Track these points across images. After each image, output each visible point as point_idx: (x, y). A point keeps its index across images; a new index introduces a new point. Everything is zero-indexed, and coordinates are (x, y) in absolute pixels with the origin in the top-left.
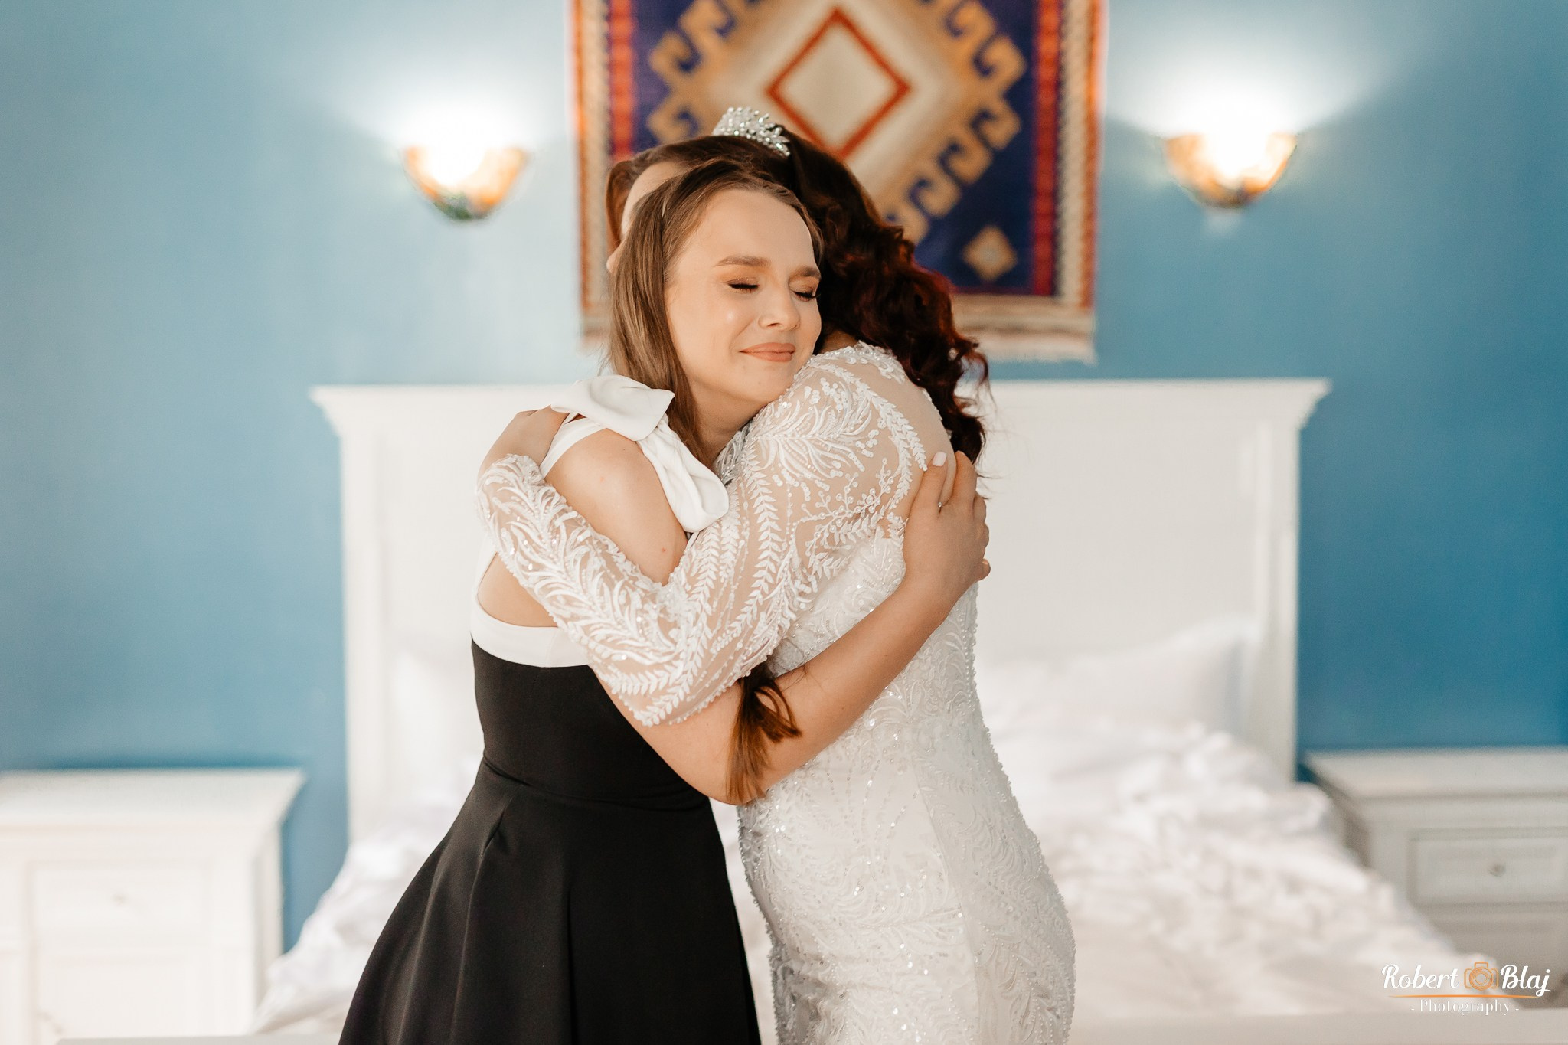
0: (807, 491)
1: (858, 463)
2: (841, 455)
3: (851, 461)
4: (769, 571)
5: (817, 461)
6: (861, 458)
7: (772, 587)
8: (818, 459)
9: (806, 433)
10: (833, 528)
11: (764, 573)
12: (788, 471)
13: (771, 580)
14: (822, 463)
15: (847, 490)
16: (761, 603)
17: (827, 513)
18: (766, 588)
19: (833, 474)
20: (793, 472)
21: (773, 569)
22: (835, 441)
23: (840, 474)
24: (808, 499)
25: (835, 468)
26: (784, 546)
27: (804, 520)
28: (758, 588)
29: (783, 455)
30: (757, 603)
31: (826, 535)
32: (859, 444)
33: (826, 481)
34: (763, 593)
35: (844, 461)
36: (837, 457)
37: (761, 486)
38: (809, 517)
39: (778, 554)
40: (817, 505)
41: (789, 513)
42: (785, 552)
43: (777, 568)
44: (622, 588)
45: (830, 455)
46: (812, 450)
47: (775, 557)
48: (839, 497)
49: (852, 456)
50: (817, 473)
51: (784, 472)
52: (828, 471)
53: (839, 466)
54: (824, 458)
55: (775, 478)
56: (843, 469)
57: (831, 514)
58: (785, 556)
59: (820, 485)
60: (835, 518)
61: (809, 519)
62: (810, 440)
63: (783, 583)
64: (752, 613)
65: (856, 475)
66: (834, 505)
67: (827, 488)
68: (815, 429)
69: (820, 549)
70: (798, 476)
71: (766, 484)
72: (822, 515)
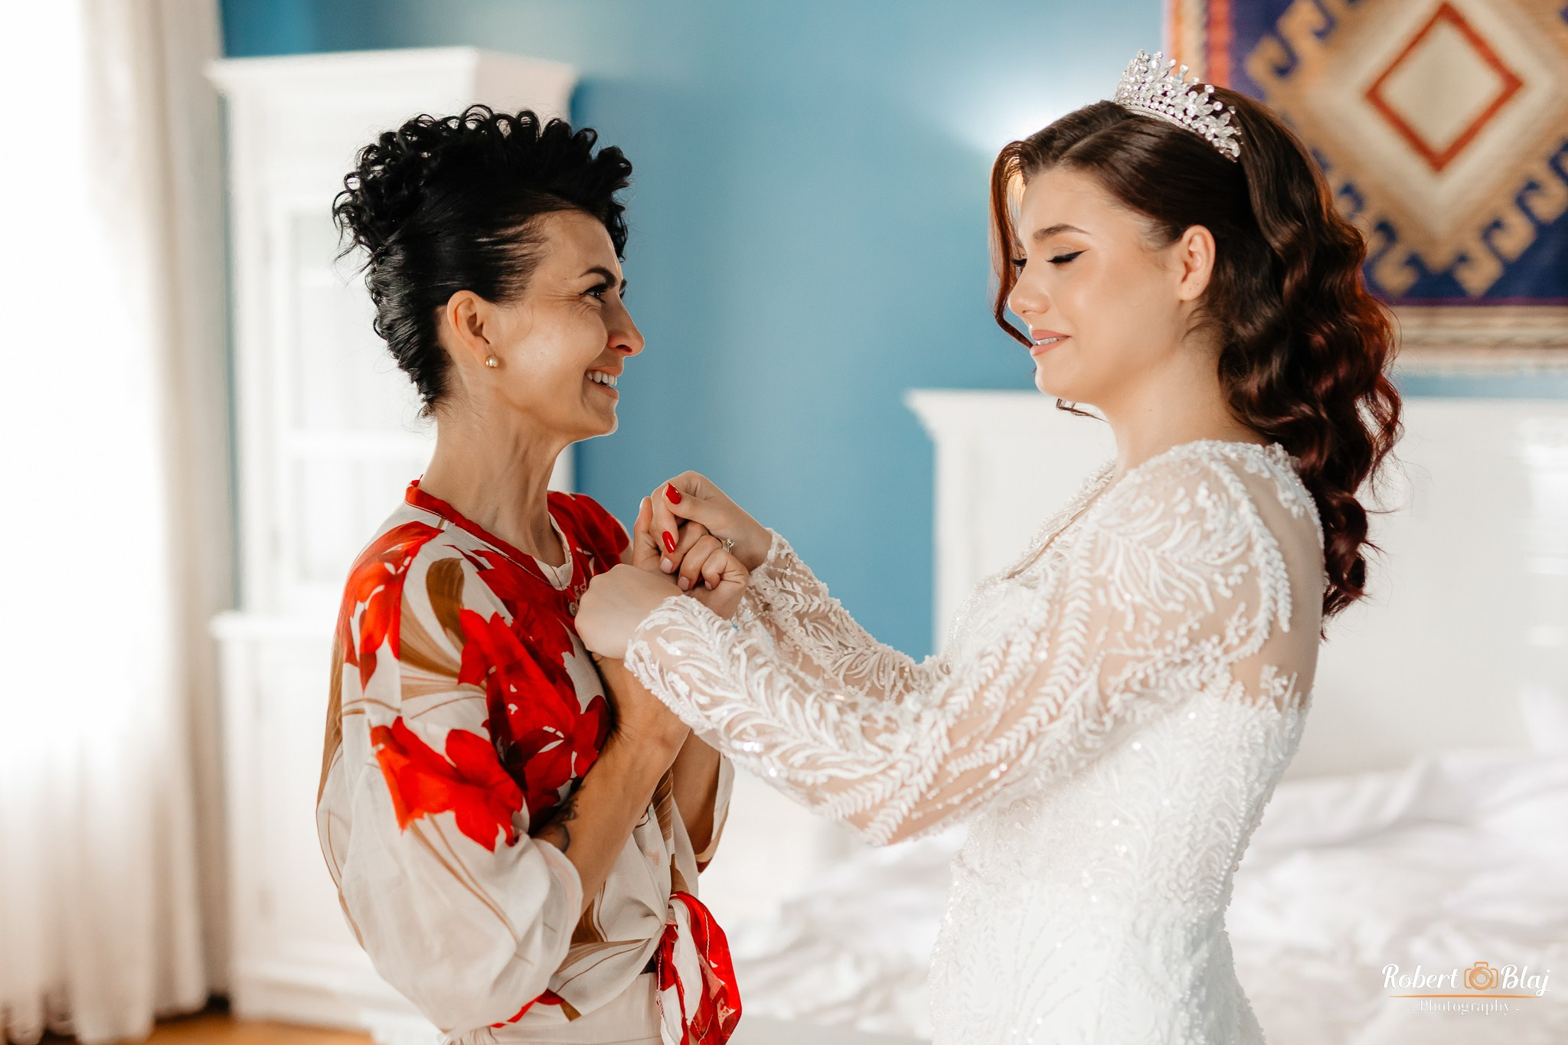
0: (1130, 618)
1: (1207, 600)
2: (1189, 585)
4: (1055, 700)
5: (1155, 583)
6: (1213, 593)
7: (1052, 719)
8: (1159, 580)
9: (1156, 547)
10: (1150, 669)
11: (1049, 702)
12: (1117, 589)
13: (1054, 711)
14: (1162, 589)
15: (1183, 629)
16: (1033, 733)
17: (1147, 649)
18: (1045, 718)
19: (1171, 606)
20: (1122, 590)
21: (1060, 699)
22: (1187, 567)
23: (1180, 608)
24: (1128, 628)
25: (1175, 599)
26: (1083, 675)
27: (1115, 651)
28: (1034, 715)
29: (1119, 565)
30: (1029, 731)
31: (1140, 675)
32: (1218, 578)
34: (1039, 724)
35: (1193, 595)
36: (1183, 586)
39: (1071, 682)
40: (1138, 638)
41: (1100, 639)
42: (1079, 685)
43: (1066, 699)
44: (815, 700)
45: (1175, 582)
46: (1155, 569)
47: (1067, 686)
49: (1204, 591)
50: (1151, 600)
51: (1112, 589)
52: (1165, 600)
53: (1181, 597)
54: (1166, 583)
55: (1100, 593)
56: (1187, 603)
58: (1079, 687)
59: (1150, 615)
61: (1121, 652)
62: (1157, 557)
63: (1069, 715)
64: (1018, 742)
65: (1200, 614)
66: (1159, 643)
67: (1157, 621)
68: (1169, 544)
69: (1127, 689)
70: (1127, 597)
71: (1087, 597)
72: (1141, 652)
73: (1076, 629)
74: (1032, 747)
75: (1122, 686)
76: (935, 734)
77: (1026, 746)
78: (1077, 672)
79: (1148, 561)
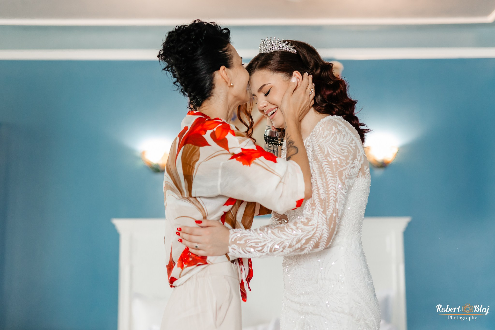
0: (338, 161)
2: (347, 148)
3: (350, 150)
4: (334, 190)
5: (340, 150)
7: (336, 194)
8: (340, 149)
9: (335, 142)
10: (348, 171)
11: (332, 191)
12: (332, 156)
13: (335, 192)
14: (341, 150)
15: (350, 158)
16: (335, 200)
17: (345, 166)
18: (334, 195)
19: (345, 154)
20: (333, 155)
21: (334, 189)
22: (344, 144)
23: (347, 154)
24: (339, 163)
25: (345, 152)
26: (335, 180)
27: (339, 171)
28: (331, 196)
29: (329, 150)
30: (334, 201)
31: (347, 174)
33: (344, 156)
34: (334, 197)
35: (348, 150)
36: (345, 149)
37: (324, 162)
38: (340, 169)
39: (334, 183)
40: (342, 165)
41: (334, 169)
43: (335, 188)
45: (343, 148)
46: (338, 147)
47: (334, 185)
48: (348, 161)
50: (340, 154)
52: (343, 153)
53: (346, 151)
54: (342, 149)
55: (328, 158)
56: (348, 152)
57: (347, 167)
58: (336, 183)
59: (342, 158)
60: (348, 167)
61: (340, 170)
62: (337, 144)
63: (339, 191)
65: (352, 154)
66: (347, 164)
67: (344, 158)
68: (337, 140)
69: (347, 178)
70: (335, 156)
71: (326, 161)
72: (344, 168)
73: (328, 170)
74: (337, 203)
75: (345, 178)
76: (320, 215)
77: (336, 204)
78: (334, 180)
79: (335, 146)
